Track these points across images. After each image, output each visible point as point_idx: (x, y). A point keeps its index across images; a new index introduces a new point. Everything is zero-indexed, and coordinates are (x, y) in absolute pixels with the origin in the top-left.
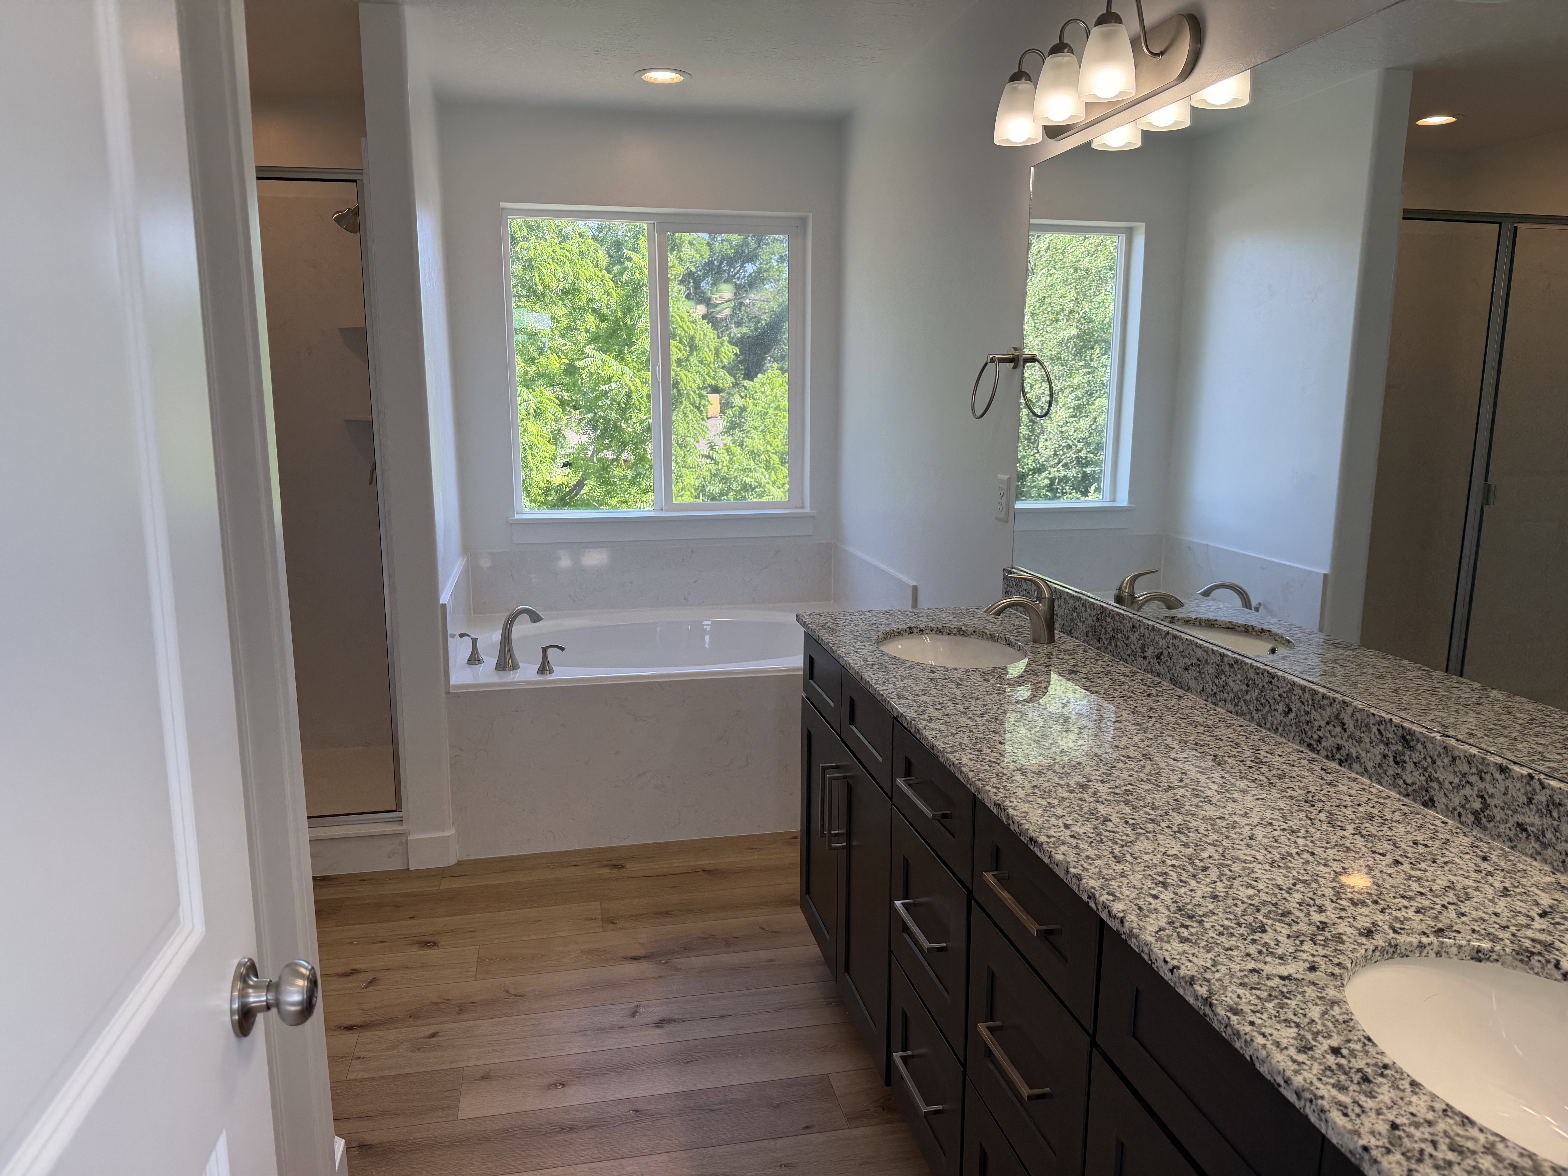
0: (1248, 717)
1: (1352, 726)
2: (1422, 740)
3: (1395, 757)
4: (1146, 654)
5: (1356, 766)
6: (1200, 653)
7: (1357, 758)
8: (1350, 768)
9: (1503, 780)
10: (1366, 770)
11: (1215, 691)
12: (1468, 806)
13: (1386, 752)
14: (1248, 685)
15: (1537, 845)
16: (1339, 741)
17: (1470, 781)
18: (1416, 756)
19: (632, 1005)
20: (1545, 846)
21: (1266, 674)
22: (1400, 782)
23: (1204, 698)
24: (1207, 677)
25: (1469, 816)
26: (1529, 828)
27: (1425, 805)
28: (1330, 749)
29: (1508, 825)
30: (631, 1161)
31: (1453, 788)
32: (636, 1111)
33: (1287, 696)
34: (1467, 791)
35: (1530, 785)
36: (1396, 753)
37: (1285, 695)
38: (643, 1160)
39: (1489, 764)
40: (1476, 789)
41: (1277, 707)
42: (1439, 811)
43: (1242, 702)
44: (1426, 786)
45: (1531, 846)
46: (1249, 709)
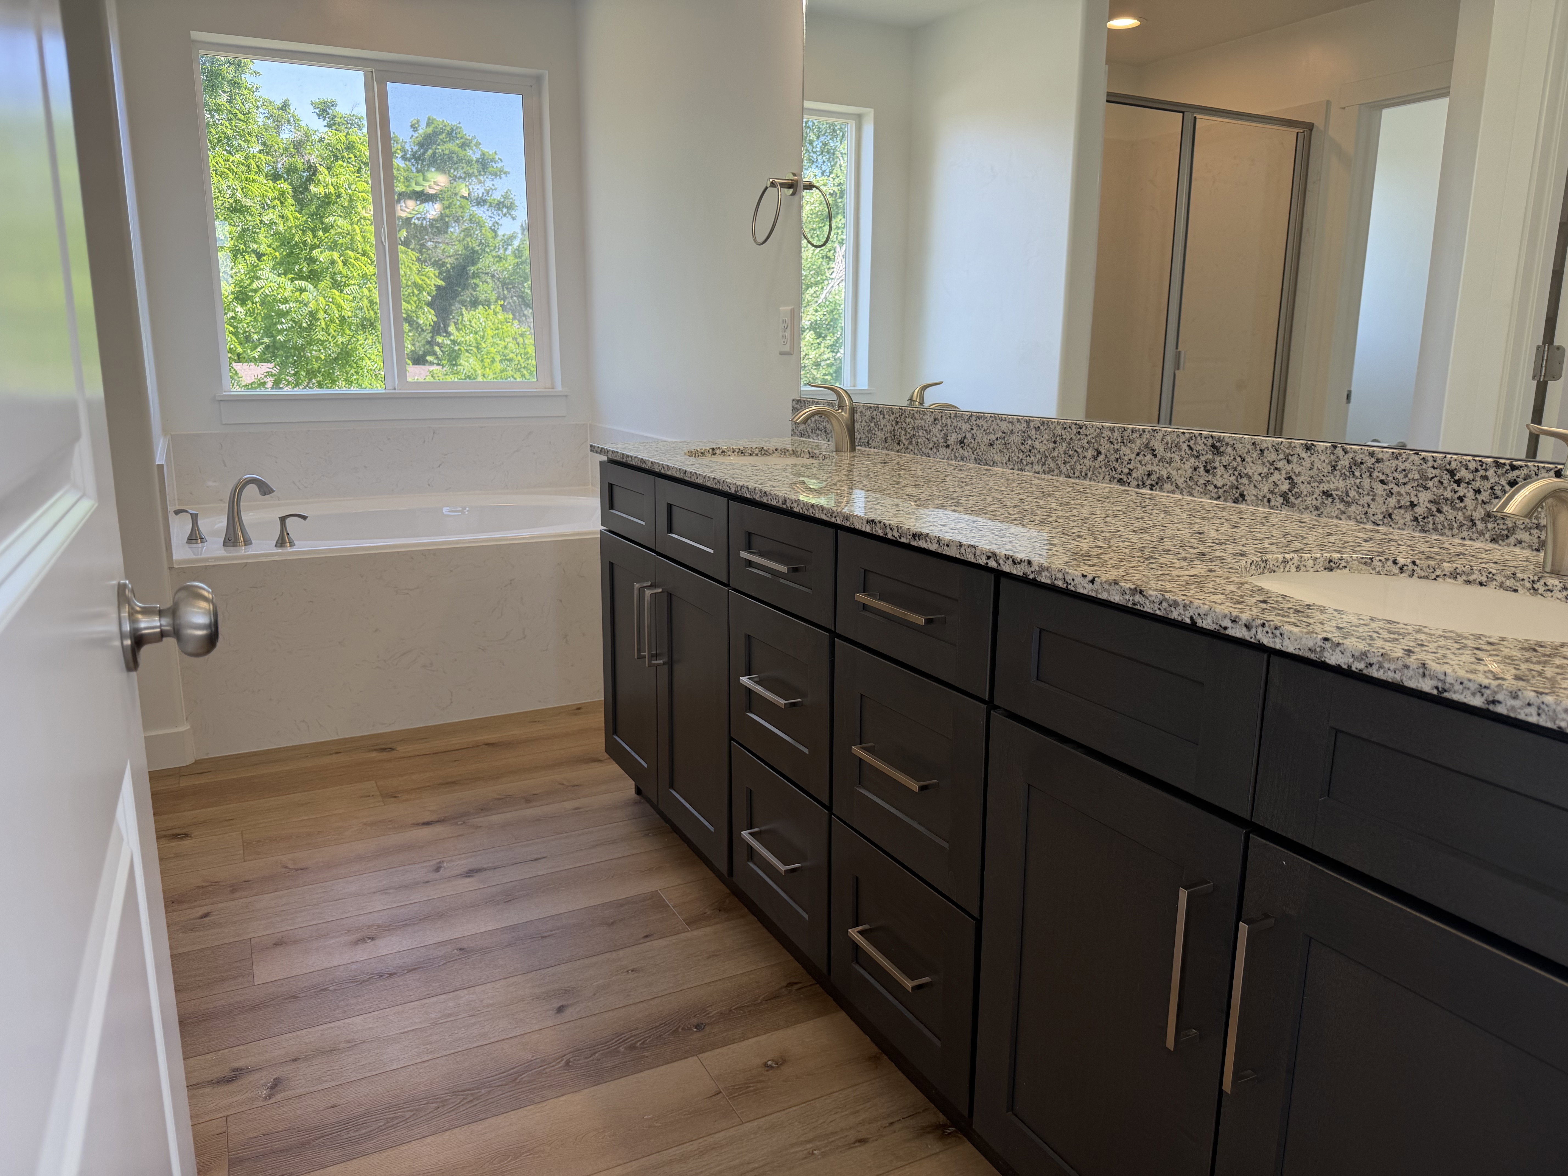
0: (1056, 472)
1: (1162, 450)
2: (1231, 443)
3: (1205, 467)
4: (949, 443)
5: (1167, 486)
6: (1005, 425)
7: (1168, 478)
8: (1161, 489)
9: (1309, 457)
10: (1177, 487)
11: (1021, 457)
12: (1276, 490)
13: (1197, 463)
14: (1055, 442)
15: (1342, 506)
16: (1150, 468)
17: (1278, 467)
18: (1225, 460)
19: (434, 862)
20: (1348, 504)
21: (1073, 427)
22: (1211, 488)
23: (1010, 467)
24: (1013, 446)
25: (1277, 500)
26: (1333, 493)
27: (1236, 501)
28: (1140, 478)
29: (1315, 496)
30: (465, 991)
31: (1262, 478)
32: (461, 949)
33: (1096, 440)
34: (1276, 476)
35: (1334, 454)
36: (1206, 462)
37: (1093, 441)
38: (478, 989)
39: (1295, 447)
40: (1284, 472)
41: (1086, 454)
42: (1250, 503)
43: (1050, 460)
44: (1236, 483)
45: (1336, 508)
46: (1057, 464)
